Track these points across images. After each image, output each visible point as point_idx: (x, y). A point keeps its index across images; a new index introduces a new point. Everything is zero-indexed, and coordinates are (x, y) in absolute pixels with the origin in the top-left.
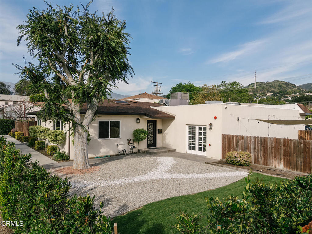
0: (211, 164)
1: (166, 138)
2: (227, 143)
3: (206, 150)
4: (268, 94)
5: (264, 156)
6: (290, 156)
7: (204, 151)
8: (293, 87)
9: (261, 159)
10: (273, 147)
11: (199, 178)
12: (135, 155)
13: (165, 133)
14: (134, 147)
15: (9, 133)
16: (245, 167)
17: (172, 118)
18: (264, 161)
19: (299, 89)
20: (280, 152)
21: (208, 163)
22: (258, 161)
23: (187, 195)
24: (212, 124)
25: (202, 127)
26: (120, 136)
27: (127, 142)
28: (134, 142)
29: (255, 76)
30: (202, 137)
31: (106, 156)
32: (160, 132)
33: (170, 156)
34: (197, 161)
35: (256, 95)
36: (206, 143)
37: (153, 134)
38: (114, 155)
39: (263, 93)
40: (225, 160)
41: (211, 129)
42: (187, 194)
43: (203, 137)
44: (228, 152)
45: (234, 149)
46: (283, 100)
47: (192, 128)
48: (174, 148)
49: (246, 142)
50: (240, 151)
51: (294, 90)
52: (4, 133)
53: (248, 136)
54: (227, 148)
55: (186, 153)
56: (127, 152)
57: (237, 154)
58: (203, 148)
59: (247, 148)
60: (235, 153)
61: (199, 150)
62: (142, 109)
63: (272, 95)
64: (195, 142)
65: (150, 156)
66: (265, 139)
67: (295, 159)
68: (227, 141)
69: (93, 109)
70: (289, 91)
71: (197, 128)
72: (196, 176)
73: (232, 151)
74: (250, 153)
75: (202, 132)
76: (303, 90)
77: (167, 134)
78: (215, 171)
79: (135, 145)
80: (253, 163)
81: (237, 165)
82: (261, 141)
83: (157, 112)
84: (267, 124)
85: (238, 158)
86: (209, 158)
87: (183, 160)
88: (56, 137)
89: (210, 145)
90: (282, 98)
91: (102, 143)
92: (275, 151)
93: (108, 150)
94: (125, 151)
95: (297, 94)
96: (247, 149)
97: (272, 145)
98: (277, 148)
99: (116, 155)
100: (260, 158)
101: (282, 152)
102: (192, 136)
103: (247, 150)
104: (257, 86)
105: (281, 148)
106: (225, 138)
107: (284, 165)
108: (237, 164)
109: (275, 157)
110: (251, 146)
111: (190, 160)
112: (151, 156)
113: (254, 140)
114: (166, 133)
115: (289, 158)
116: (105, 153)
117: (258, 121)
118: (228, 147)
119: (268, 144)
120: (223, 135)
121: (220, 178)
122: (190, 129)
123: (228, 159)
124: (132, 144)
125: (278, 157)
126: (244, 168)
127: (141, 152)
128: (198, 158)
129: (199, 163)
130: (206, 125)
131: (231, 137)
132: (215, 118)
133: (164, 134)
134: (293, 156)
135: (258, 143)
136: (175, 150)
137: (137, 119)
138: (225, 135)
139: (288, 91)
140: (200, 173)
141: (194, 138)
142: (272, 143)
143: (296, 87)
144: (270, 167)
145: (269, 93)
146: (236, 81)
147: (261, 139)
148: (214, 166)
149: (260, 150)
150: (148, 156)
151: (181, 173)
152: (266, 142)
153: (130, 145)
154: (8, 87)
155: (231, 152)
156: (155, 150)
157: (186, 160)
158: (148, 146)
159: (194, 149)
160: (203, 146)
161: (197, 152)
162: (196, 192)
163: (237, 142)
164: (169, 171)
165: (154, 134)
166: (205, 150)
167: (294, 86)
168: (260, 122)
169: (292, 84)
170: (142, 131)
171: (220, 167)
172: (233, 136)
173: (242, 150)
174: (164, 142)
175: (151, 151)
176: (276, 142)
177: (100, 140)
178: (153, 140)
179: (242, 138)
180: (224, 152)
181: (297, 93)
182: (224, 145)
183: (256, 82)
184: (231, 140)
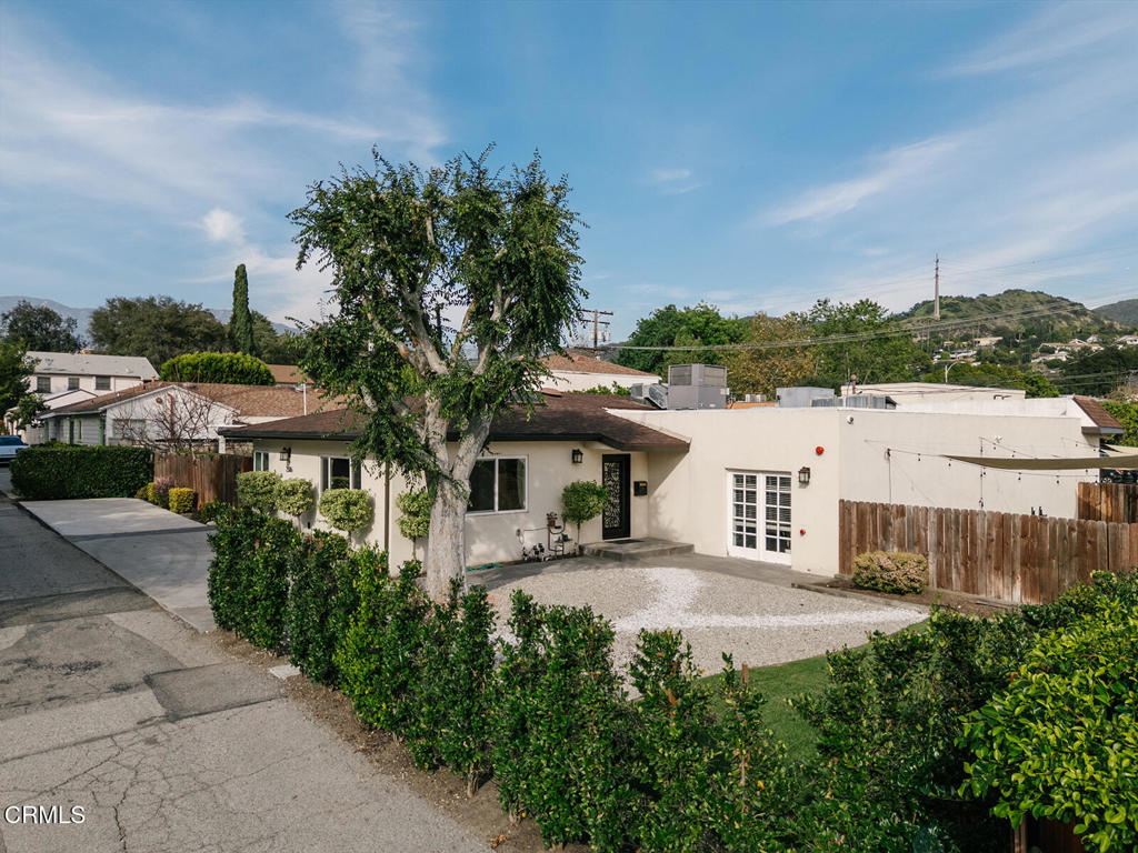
0: (809, 589)
1: (661, 510)
2: (854, 527)
3: (789, 548)
4: (984, 342)
5: (965, 564)
6: (1040, 565)
7: (782, 550)
8: (1075, 312)
9: (958, 573)
10: (992, 540)
11: (784, 628)
12: (572, 561)
13: (657, 492)
14: (565, 539)
15: (140, 492)
16: (909, 596)
17: (679, 448)
18: (967, 581)
19: (1097, 320)
20: (1013, 554)
21: (800, 587)
22: (949, 580)
23: (764, 667)
24: (808, 469)
25: (778, 476)
26: (526, 504)
27: (545, 523)
28: (565, 521)
29: (937, 276)
30: (778, 506)
31: (490, 566)
32: (642, 490)
33: (681, 566)
34: (764, 581)
35: (938, 343)
36: (789, 526)
37: (620, 498)
38: (509, 563)
39: (966, 338)
40: (848, 577)
41: (805, 483)
42: (760, 665)
43: (781, 507)
44: (858, 554)
45: (876, 544)
46: (1040, 363)
47: (745, 479)
48: (685, 540)
49: (913, 524)
50: (896, 549)
51: (1077, 324)
52: (122, 491)
53: (917, 507)
54: (854, 541)
55: (725, 556)
56: (547, 553)
57: (885, 558)
58: (781, 540)
59: (917, 543)
60: (881, 558)
61: (767, 549)
62: (583, 420)
63: (999, 342)
64: (755, 522)
65: (618, 566)
66: (969, 516)
67: (1055, 574)
68: (855, 520)
69: (479, 433)
70: (1061, 329)
71: (761, 480)
72: (773, 621)
73: (872, 551)
74: (926, 556)
75: (778, 492)
76: (1111, 326)
77: (664, 497)
78: (824, 607)
79: (570, 530)
80: (933, 587)
81: (886, 591)
82: (957, 523)
83: (631, 429)
84: (977, 469)
85: (888, 570)
86: (800, 573)
87: (722, 577)
88: (348, 508)
89: (802, 532)
90: (1034, 355)
91: (476, 528)
92: (997, 552)
93: (493, 546)
94: (542, 550)
95: (1091, 338)
96: (915, 544)
97: (989, 534)
98: (1003, 542)
99: (516, 563)
100: (954, 570)
101: (1018, 554)
102: (744, 504)
103: (917, 549)
104: (944, 312)
105: (1015, 541)
106: (850, 514)
107: (1024, 591)
108: (888, 588)
109: (997, 569)
110: (926, 535)
111: (743, 577)
112: (622, 567)
113: (935, 520)
114: (659, 496)
115: (1037, 573)
116: (484, 555)
117: (947, 460)
118: (858, 540)
119: (979, 531)
120: (842, 501)
121: (842, 626)
122: (737, 481)
123: (858, 574)
124: (559, 527)
125: (1006, 567)
126: (906, 601)
127: (585, 552)
128: (767, 573)
129: (773, 586)
130: (790, 473)
131: (869, 509)
132: (820, 451)
133: (655, 498)
134: (1050, 566)
135: (948, 528)
136: (690, 548)
137: (574, 451)
138: (849, 501)
139: (1057, 328)
140: (783, 614)
141: (752, 512)
142: (989, 528)
143: (1086, 315)
144: (983, 596)
145: (986, 336)
146: (867, 300)
147: (957, 517)
148: (819, 595)
149: (953, 548)
150: (611, 565)
151: (728, 613)
152: (971, 523)
153: (553, 530)
154: (69, 326)
155: (868, 554)
156: (630, 549)
157: (733, 579)
158: (607, 533)
159: (752, 543)
160: (781, 534)
161: (760, 554)
162: (783, 661)
163: (886, 523)
164: (694, 609)
165: (623, 497)
166: (785, 546)
167: (1080, 311)
168: (954, 462)
169: (1073, 304)
170: (589, 489)
171: (836, 599)
172: (874, 507)
173: (901, 546)
174: (654, 524)
175: (619, 549)
176: (1002, 525)
177: (471, 517)
178: (620, 515)
179: (901, 511)
180: (847, 554)
181: (1090, 334)
182: (847, 531)
183: (941, 297)
184: (869, 517)
